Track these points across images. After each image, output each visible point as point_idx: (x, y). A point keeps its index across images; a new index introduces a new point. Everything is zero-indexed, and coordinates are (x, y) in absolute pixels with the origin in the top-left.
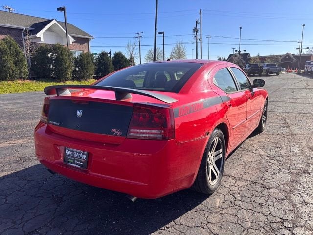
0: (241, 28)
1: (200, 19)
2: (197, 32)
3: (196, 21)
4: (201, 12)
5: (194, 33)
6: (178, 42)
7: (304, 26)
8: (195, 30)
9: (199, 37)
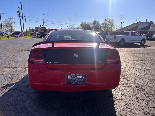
0: (43, 15)
1: (21, 6)
2: (20, 13)
3: (19, 7)
4: (21, 2)
5: (18, 14)
6: (10, 18)
7: (69, 17)
8: (19, 12)
9: (21, 16)
